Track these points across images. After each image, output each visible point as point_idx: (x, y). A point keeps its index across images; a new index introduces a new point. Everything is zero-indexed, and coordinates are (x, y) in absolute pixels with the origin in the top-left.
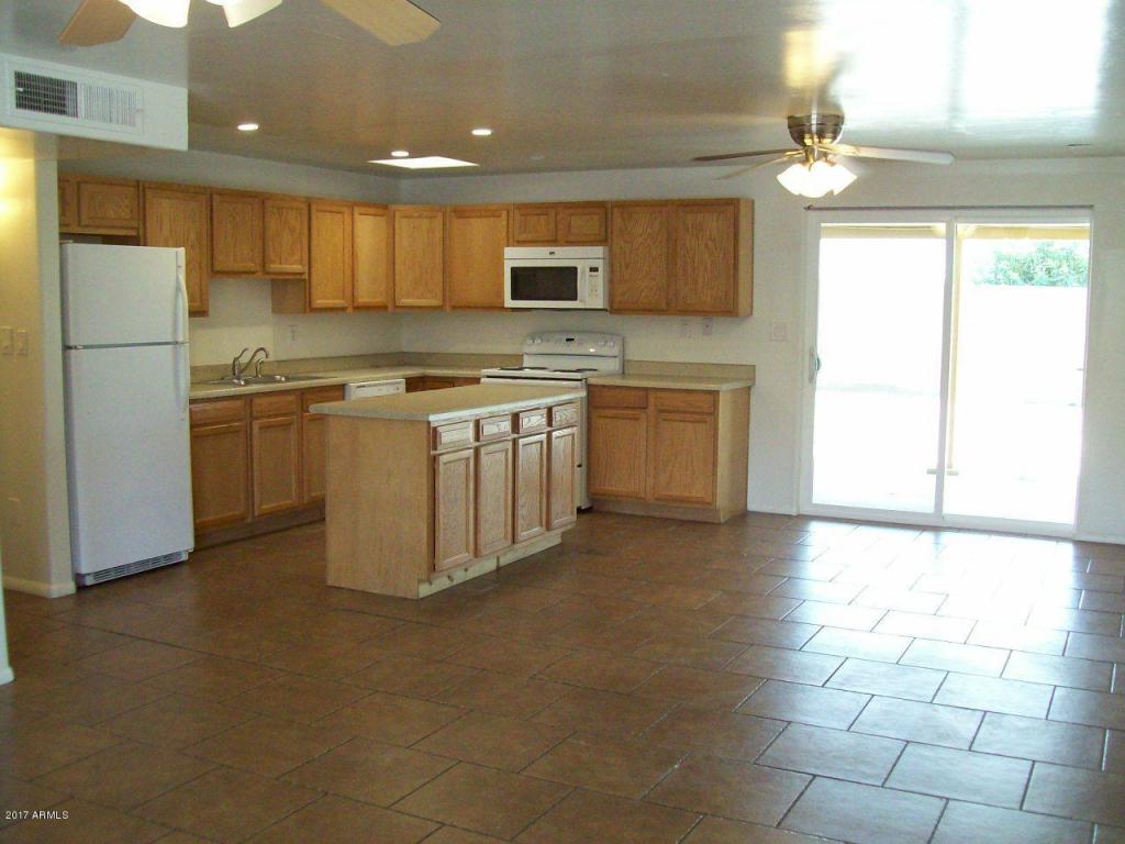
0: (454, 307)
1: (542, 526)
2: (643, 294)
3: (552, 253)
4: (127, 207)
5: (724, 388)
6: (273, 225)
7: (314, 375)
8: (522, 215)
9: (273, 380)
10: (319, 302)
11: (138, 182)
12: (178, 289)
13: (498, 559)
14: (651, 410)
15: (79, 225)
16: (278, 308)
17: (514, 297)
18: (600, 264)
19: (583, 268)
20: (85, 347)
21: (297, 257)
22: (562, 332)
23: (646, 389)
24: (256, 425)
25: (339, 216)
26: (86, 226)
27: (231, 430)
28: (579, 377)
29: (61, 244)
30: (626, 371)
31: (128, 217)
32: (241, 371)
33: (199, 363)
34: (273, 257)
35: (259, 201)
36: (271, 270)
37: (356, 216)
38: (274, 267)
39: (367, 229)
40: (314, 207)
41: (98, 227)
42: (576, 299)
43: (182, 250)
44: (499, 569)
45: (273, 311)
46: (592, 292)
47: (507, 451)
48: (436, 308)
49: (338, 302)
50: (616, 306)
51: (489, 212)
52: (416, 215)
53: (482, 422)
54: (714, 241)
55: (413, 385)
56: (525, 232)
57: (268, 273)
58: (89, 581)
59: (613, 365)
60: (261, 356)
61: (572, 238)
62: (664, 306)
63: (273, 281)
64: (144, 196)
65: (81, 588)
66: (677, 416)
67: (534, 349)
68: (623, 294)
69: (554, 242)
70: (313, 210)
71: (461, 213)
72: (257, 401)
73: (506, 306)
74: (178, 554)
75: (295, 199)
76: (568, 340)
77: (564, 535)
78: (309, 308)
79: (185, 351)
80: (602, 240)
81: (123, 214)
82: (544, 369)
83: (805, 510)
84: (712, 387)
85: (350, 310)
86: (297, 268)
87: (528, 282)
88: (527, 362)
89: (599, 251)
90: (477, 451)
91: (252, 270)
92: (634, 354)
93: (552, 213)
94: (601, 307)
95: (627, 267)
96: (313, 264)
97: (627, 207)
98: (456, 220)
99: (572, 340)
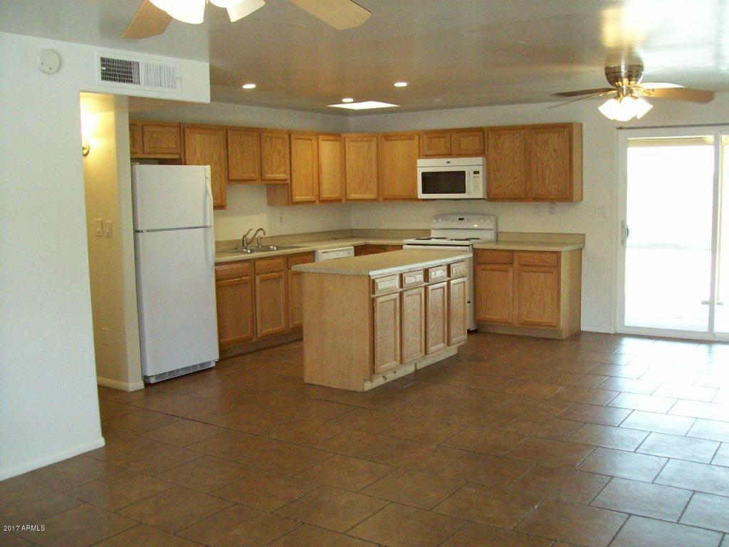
0: (384, 199)
1: (444, 342)
2: (510, 188)
3: (448, 162)
4: (173, 140)
5: (565, 249)
6: (267, 147)
7: (294, 245)
8: (430, 138)
9: (267, 249)
10: (297, 198)
11: (180, 123)
12: (206, 192)
13: (416, 364)
14: (516, 265)
15: (144, 153)
16: (271, 203)
17: (424, 192)
18: (480, 169)
19: (469, 172)
20: (148, 231)
21: (283, 169)
22: (455, 214)
23: (513, 251)
24: (258, 279)
25: (309, 141)
26: (149, 153)
27: (242, 282)
28: (468, 244)
29: (132, 165)
30: (499, 240)
31: (174, 146)
32: (248, 244)
33: (221, 240)
34: (267, 170)
35: (257, 133)
36: (267, 178)
37: (320, 140)
38: (268, 176)
39: (328, 149)
40: (292, 136)
41: (155, 153)
42: (464, 192)
43: (208, 167)
44: (416, 371)
45: (268, 204)
46: (475, 187)
47: (421, 294)
48: (373, 200)
49: (311, 198)
50: (491, 196)
51: (408, 136)
52: (359, 140)
53: (404, 275)
54: (555, 151)
55: (360, 250)
56: (430, 149)
57: (264, 180)
58: (153, 381)
59: (489, 236)
60: (261, 233)
61: (461, 152)
62: (523, 196)
63: (267, 184)
64: (184, 132)
65: (147, 385)
66: (534, 269)
67: (438, 225)
68: (496, 188)
69: (449, 155)
70: (292, 139)
71: (388, 137)
72: (258, 263)
73: (419, 198)
74: (209, 362)
75: (280, 132)
76: (460, 219)
77: (459, 349)
78: (291, 202)
79: (211, 232)
80: (481, 153)
81: (171, 146)
82: (444, 238)
83: (619, 330)
84: (555, 249)
85: (317, 203)
86: (282, 176)
87: (433, 182)
88: (433, 234)
89: (479, 160)
90: (401, 294)
91: (255, 178)
92: (502, 228)
93: (448, 136)
94: (482, 197)
95: (498, 170)
96: (293, 174)
97: (498, 131)
98: (385, 142)
99: (463, 219)
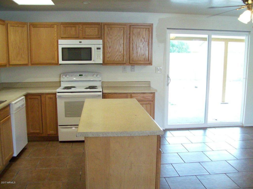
0: (33, 64)
2: (117, 58)
3: (80, 42)
8: (65, 27)
17: (63, 60)
18: (101, 46)
19: (94, 48)
22: (77, 72)
28: (100, 91)
30: (103, 86)
42: (91, 60)
46: (97, 57)
48: (25, 65)
50: (105, 62)
51: (51, 26)
52: (16, 25)
56: (65, 34)
61: (86, 37)
62: (125, 62)
68: (109, 58)
71: (34, 25)
73: (60, 63)
80: (100, 37)
89: (101, 41)
92: (105, 80)
93: (77, 26)
94: (101, 63)
95: (110, 47)
98: (32, 28)
99: (82, 75)
